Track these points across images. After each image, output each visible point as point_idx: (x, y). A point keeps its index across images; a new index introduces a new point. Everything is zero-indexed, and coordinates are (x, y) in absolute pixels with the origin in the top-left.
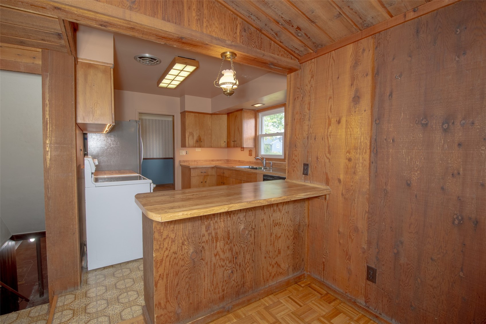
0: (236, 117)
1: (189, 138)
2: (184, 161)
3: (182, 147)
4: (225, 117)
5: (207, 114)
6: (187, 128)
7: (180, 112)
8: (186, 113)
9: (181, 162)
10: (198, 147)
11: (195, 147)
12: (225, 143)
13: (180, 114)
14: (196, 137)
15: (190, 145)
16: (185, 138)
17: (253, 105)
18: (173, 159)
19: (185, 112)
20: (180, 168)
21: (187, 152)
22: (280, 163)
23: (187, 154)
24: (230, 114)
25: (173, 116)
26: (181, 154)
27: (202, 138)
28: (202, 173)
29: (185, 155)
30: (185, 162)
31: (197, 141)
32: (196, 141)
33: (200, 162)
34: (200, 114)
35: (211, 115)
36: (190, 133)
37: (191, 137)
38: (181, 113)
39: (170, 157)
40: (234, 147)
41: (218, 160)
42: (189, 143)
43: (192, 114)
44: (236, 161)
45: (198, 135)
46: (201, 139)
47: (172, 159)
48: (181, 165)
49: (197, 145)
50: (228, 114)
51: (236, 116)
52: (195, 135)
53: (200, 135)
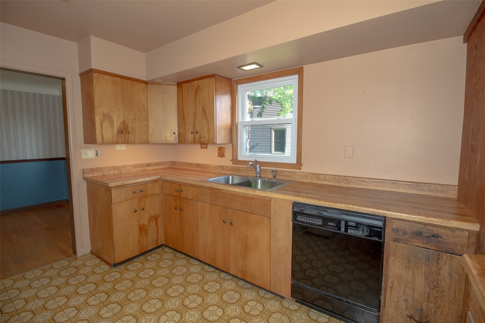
0: (197, 90)
1: (102, 125)
2: (92, 170)
3: (86, 142)
4: (174, 89)
5: (138, 82)
6: (96, 103)
7: (79, 73)
8: (95, 75)
9: (86, 173)
10: (122, 143)
11: (117, 143)
12: (174, 135)
13: (79, 78)
14: (117, 125)
15: (104, 139)
16: (93, 124)
17: (239, 67)
18: (66, 160)
19: (91, 71)
20: (85, 184)
21: (97, 151)
22: (289, 172)
23: (97, 155)
24: (185, 85)
25: (63, 79)
26: (84, 157)
27: (129, 126)
28: (134, 193)
29: (93, 157)
30: (94, 173)
31: (120, 132)
32: (118, 132)
33: (125, 169)
34: (124, 80)
35: (145, 85)
36: (104, 115)
37: (106, 124)
38: (81, 75)
39: (60, 156)
40: (194, 142)
41: (157, 164)
42: (104, 135)
43: (107, 77)
44: (191, 164)
45: (121, 120)
46: (127, 127)
47: (63, 161)
48: (85, 178)
49: (120, 139)
50: (180, 85)
51: (198, 88)
52: (115, 119)
53: (126, 121)
